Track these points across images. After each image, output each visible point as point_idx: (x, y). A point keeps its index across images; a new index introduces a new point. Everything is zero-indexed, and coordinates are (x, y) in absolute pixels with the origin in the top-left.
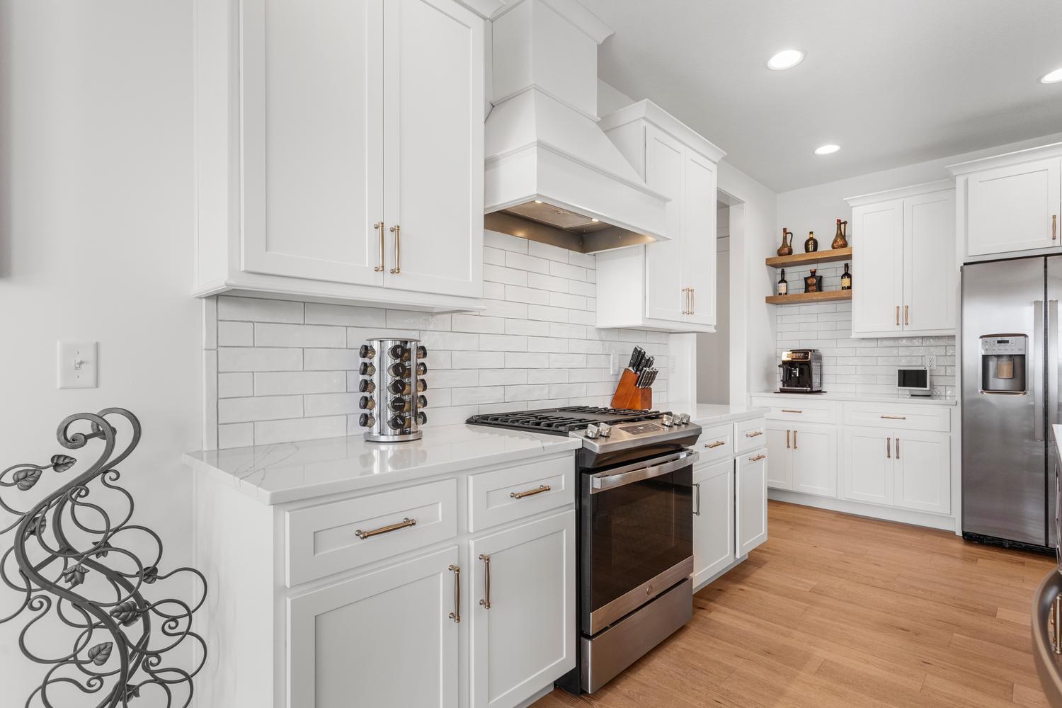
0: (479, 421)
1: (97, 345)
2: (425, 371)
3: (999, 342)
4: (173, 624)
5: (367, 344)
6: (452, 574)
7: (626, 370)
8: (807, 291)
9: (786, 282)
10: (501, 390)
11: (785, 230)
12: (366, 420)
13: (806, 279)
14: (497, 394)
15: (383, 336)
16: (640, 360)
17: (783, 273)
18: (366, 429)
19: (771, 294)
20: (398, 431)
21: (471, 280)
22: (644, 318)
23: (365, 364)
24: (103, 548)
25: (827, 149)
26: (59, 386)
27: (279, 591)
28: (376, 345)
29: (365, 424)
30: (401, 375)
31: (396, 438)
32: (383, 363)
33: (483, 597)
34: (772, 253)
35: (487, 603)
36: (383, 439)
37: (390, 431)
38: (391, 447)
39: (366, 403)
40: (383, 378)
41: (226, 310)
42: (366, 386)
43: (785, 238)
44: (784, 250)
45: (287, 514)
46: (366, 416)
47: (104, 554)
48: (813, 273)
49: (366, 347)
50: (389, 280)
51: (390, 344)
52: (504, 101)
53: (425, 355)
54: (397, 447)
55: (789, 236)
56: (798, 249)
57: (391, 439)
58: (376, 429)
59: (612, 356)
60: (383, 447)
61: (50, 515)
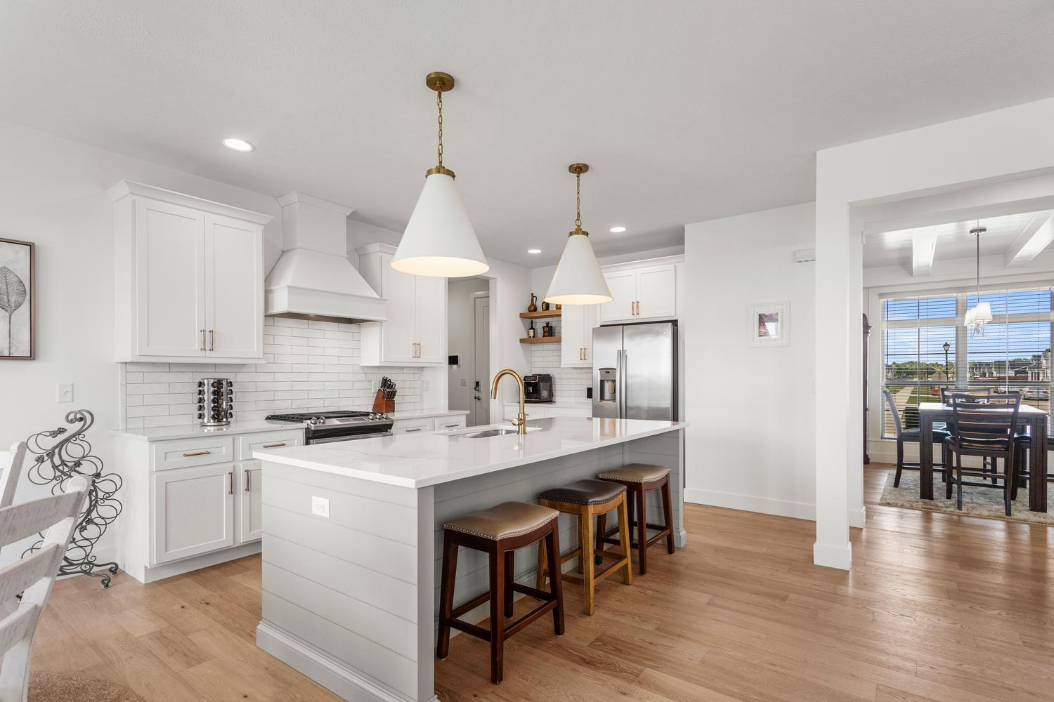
0: (272, 418)
1: (73, 385)
2: (232, 393)
3: (606, 372)
4: (108, 495)
5: (202, 381)
6: (230, 475)
7: (379, 390)
8: (544, 336)
9: (534, 329)
10: (289, 402)
11: (532, 294)
12: (201, 416)
13: (544, 327)
14: (288, 404)
15: (209, 377)
16: (386, 383)
17: (532, 322)
18: (201, 420)
19: (525, 336)
20: (216, 420)
21: (255, 349)
22: (380, 362)
23: (200, 390)
24: (78, 464)
25: (535, 251)
26: (57, 401)
27: (151, 473)
28: (206, 382)
29: (200, 418)
30: (218, 395)
31: (216, 424)
32: (208, 390)
33: (246, 487)
34: (525, 310)
35: (248, 489)
36: (209, 424)
37: (212, 421)
38: (213, 428)
39: (200, 408)
40: (208, 397)
41: (130, 368)
42: (201, 400)
43: (533, 300)
44: (533, 308)
45: (154, 446)
46: (200, 414)
47: (79, 466)
48: (548, 324)
49: (200, 382)
50: (208, 353)
51: (212, 381)
52: (288, 251)
53: (231, 386)
54: (216, 428)
55: (535, 298)
56: (540, 309)
57: (213, 424)
58: (206, 420)
59: (373, 382)
60: (209, 428)
61: (57, 451)
